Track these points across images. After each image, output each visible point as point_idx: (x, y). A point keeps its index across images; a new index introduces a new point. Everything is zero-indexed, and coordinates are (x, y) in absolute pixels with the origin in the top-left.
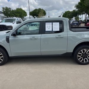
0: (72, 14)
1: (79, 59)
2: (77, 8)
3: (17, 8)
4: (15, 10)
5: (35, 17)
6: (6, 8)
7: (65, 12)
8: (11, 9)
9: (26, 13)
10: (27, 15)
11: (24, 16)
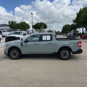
0: (71, 27)
1: (62, 57)
2: (74, 23)
3: (21, 22)
4: (19, 24)
5: (37, 29)
6: (12, 22)
7: (65, 25)
8: (16, 22)
9: (29, 26)
10: (29, 28)
11: (27, 29)
